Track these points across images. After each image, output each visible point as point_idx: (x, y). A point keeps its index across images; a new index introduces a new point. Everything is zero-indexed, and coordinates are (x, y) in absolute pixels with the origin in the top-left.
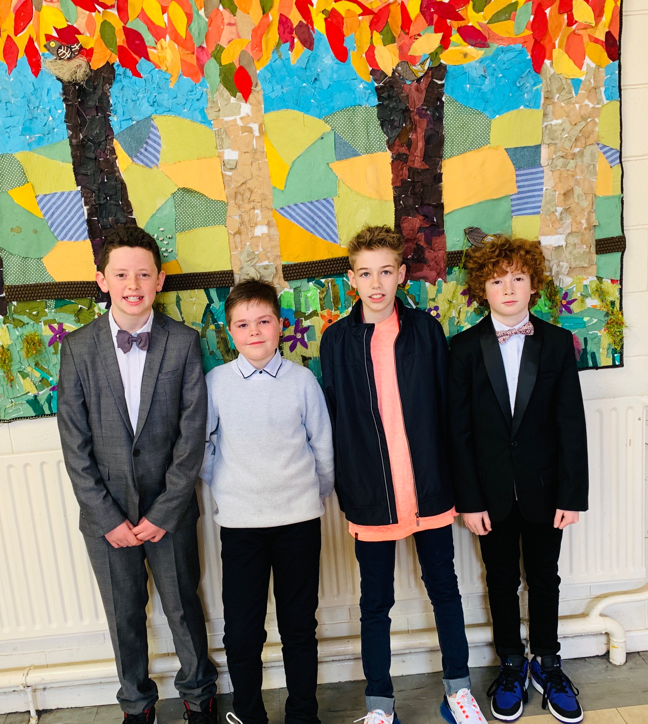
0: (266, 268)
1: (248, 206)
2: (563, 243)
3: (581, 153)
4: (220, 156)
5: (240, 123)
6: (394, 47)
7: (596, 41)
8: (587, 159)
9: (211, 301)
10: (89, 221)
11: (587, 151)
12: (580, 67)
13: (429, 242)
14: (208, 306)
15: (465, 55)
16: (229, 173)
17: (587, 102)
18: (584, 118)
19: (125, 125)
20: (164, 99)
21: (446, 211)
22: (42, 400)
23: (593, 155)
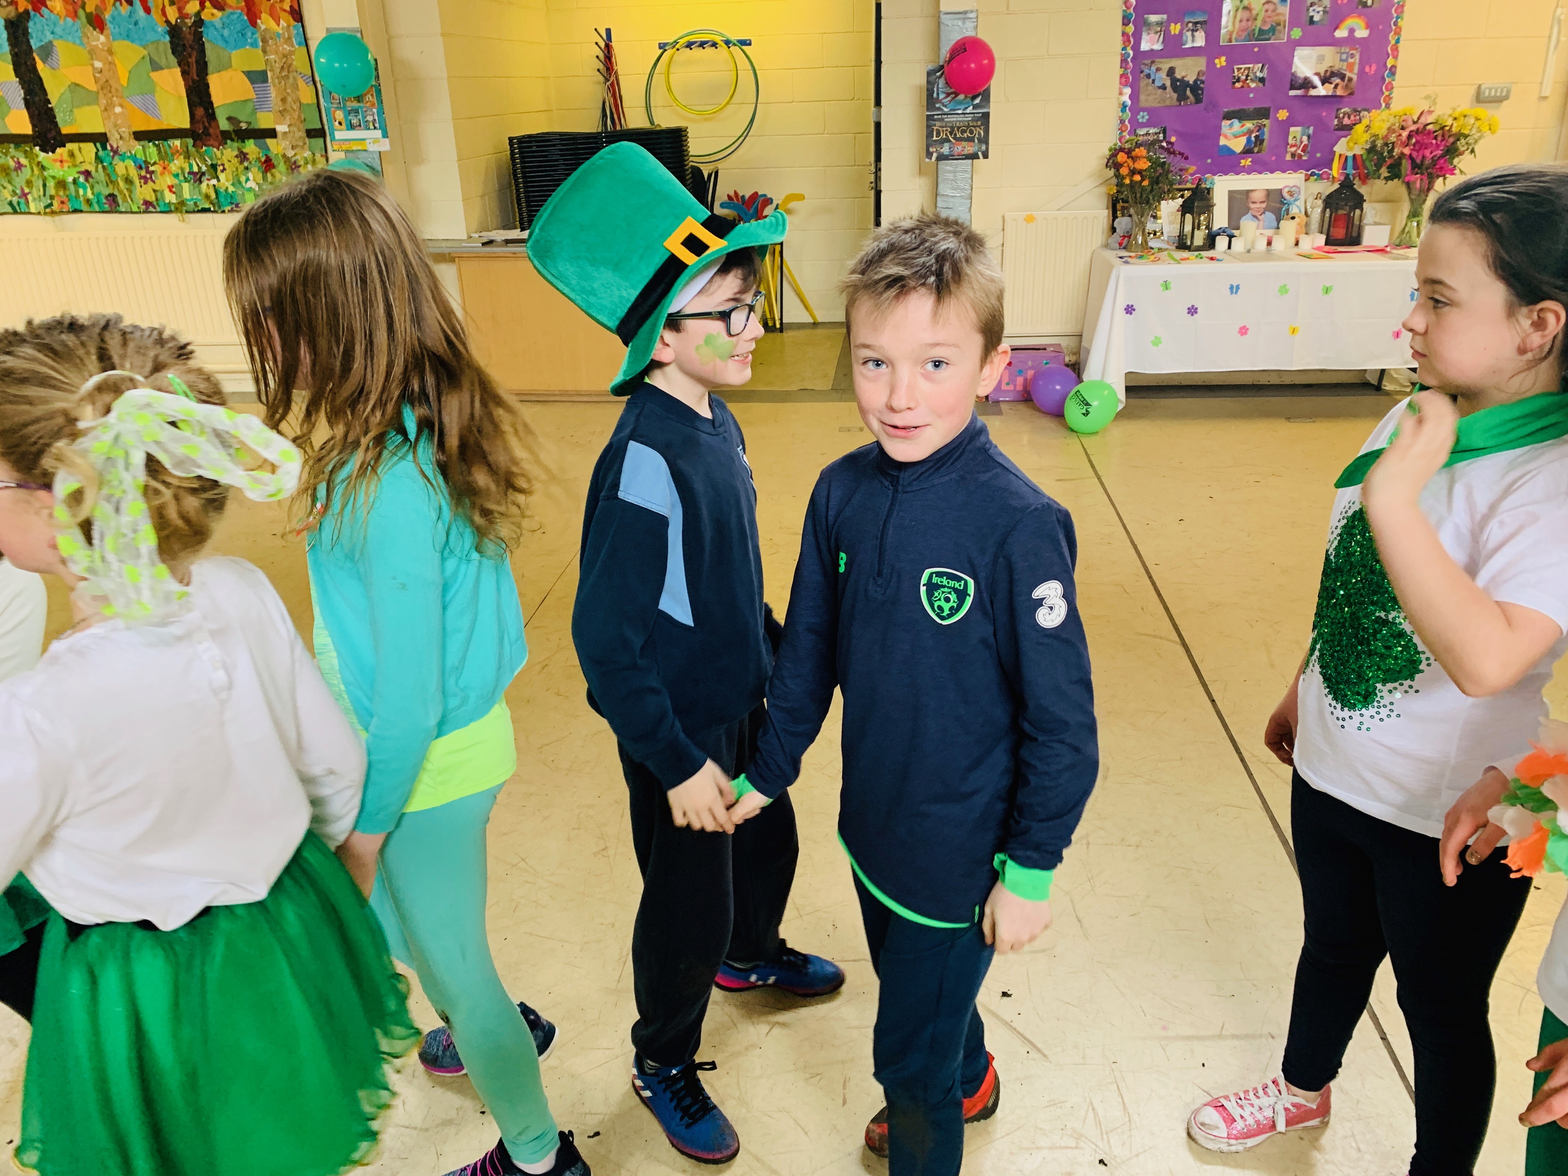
0: (124, 132)
1: (110, 95)
2: (287, 130)
3: (287, 77)
4: (92, 65)
5: (100, 46)
6: (175, 8)
7: (285, 11)
8: (291, 80)
9: (98, 150)
10: (25, 99)
11: (291, 75)
12: (279, 25)
13: (209, 124)
14: (96, 153)
15: (213, 15)
16: (98, 75)
17: (285, 46)
18: (285, 56)
19: (39, 44)
20: (58, 30)
21: (215, 106)
22: (15, 204)
23: (294, 78)
